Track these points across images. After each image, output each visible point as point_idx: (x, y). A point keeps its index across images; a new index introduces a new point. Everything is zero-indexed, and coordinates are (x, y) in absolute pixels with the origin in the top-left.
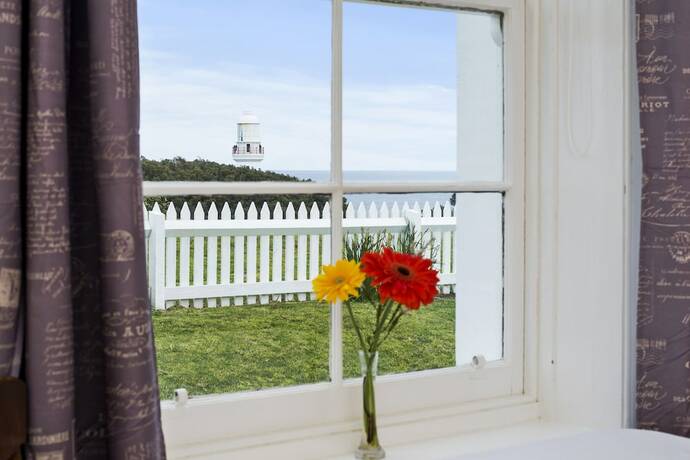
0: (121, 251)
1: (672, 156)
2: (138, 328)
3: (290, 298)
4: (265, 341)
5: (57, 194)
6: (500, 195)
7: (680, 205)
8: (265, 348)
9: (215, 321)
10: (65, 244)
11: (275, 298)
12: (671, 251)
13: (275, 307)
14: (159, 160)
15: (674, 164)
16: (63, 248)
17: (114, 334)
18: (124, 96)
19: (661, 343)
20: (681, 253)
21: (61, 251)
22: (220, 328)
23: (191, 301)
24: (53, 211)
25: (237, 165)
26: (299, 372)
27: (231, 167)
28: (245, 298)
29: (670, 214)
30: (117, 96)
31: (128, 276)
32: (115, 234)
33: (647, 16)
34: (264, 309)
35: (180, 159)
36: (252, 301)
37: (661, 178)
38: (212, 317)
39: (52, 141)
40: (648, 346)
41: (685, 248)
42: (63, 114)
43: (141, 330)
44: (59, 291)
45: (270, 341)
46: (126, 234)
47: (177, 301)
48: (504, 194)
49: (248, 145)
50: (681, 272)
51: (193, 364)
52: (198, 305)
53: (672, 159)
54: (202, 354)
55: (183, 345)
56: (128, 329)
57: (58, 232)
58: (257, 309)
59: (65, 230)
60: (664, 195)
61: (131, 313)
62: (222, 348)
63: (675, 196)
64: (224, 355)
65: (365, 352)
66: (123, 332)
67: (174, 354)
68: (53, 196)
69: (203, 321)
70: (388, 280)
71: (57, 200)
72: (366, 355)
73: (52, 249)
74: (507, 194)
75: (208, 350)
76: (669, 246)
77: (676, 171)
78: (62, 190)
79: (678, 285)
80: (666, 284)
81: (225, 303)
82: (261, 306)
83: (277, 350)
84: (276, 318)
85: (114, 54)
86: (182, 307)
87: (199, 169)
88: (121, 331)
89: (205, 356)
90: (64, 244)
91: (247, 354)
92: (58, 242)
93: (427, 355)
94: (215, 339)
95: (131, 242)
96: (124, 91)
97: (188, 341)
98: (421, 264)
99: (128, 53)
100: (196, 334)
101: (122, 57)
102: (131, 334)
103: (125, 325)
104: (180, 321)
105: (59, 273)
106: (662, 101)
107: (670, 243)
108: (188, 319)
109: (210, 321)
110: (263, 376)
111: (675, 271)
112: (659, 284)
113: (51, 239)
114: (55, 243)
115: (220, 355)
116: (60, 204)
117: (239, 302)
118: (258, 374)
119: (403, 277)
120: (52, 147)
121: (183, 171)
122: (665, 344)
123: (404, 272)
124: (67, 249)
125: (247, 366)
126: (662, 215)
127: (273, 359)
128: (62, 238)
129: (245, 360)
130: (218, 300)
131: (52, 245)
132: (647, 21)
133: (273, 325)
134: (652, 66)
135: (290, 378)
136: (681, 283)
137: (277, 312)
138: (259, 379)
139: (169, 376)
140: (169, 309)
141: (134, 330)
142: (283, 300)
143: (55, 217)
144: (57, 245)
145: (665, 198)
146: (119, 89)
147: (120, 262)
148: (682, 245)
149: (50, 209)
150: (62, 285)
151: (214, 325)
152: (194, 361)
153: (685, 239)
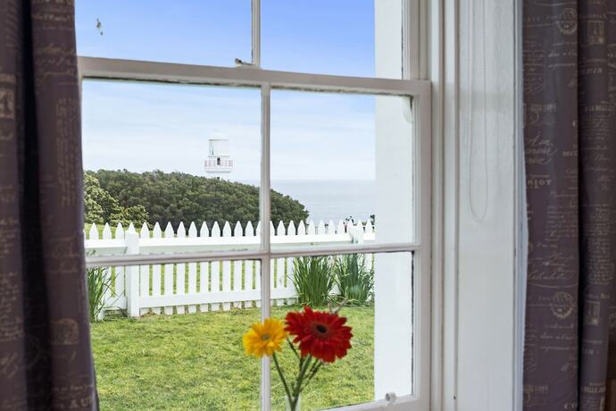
0: (67, 335)
1: (553, 227)
2: (82, 401)
3: (249, 305)
4: (225, 346)
5: (11, 290)
6: (410, 253)
7: (559, 269)
8: (226, 352)
9: (181, 327)
10: (20, 332)
11: (235, 305)
12: (552, 309)
13: (235, 314)
14: (140, 172)
15: (555, 234)
16: (17, 336)
17: (62, 406)
18: (69, 204)
19: (543, 388)
20: (560, 310)
21: (15, 339)
22: (187, 334)
23: (162, 308)
24: (9, 305)
25: (209, 176)
26: (255, 374)
27: (203, 179)
28: (210, 305)
29: (552, 277)
30: (63, 204)
31: (73, 357)
32: (61, 322)
33: (532, 105)
34: (226, 316)
35: (159, 172)
36: (215, 308)
37: (544, 246)
38: (180, 324)
39: (6, 245)
40: (532, 390)
41: (564, 306)
42: (17, 221)
43: (85, 402)
44: (13, 373)
45: (230, 346)
46: (72, 321)
47: (150, 309)
48: (413, 252)
49: (219, 159)
50: (561, 327)
51: (162, 367)
52: (169, 312)
53: (554, 229)
54: (170, 358)
55: (153, 350)
56: (74, 402)
57: (12, 323)
58: (220, 316)
59: (19, 320)
60: (546, 260)
61: (76, 388)
62: (188, 353)
63: (556, 262)
64: (189, 359)
65: (289, 396)
66: (70, 404)
67: (146, 358)
68: (8, 293)
69: (171, 327)
70: (307, 338)
71: (11, 296)
72: (290, 400)
73: (8, 337)
74: (416, 253)
75: (176, 354)
76: (551, 305)
77: (556, 240)
78: (16, 286)
79: (558, 338)
80: (548, 337)
81: (192, 310)
82: (224, 312)
83: (237, 354)
84: (236, 325)
85: (60, 169)
86: (154, 314)
87: (175, 180)
88: (67, 403)
89: (173, 360)
90: (18, 332)
91: (210, 358)
92: (13, 331)
93: (366, 357)
94: (182, 344)
95: (76, 327)
96: (69, 200)
97: (158, 346)
98: (337, 322)
99: (72, 166)
100: (166, 339)
101: (67, 171)
102: (76, 406)
103: (72, 399)
104: (152, 328)
105: (13, 358)
106: (545, 179)
107: (552, 302)
108: (159, 326)
109: (178, 327)
110: (223, 378)
111: (555, 327)
112: (543, 337)
113: (7, 329)
114: (10, 332)
115: (185, 359)
116: (14, 298)
117: (204, 309)
118: (219, 376)
119: (320, 334)
120: (6, 251)
121: (161, 182)
122: (547, 388)
123: (322, 330)
124: (21, 336)
125: (209, 369)
126: (545, 278)
127: (231, 362)
128: (16, 328)
129: (208, 363)
130: (186, 307)
131: (7, 334)
132: (532, 109)
133: (233, 331)
134: (537, 148)
135: (246, 379)
136: (561, 336)
137: (237, 318)
138: (220, 380)
139: (141, 378)
140: (143, 316)
141: (79, 403)
142: (243, 306)
143: (9, 311)
144: (11, 335)
145: (547, 264)
146: (64, 198)
147: (66, 346)
148: (562, 303)
149: (5, 303)
150: (16, 367)
151: (182, 331)
152: (163, 365)
153: (564, 299)
